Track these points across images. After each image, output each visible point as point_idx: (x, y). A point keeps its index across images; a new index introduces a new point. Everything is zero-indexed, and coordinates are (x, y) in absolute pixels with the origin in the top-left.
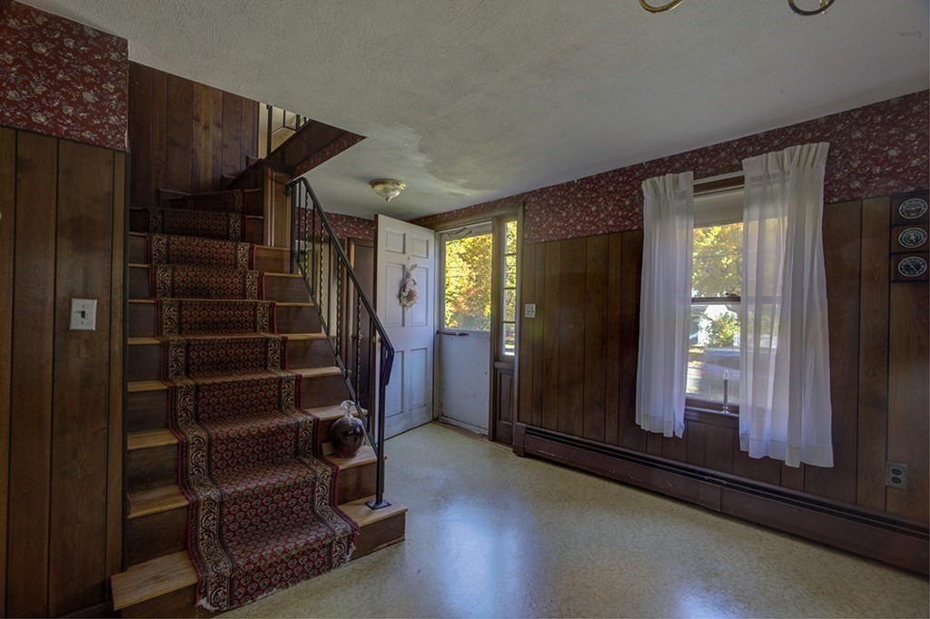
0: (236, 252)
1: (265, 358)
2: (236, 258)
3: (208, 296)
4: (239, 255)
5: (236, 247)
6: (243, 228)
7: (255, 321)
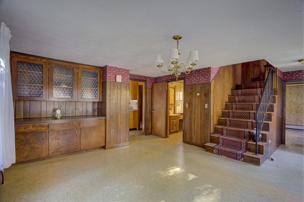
0: (257, 91)
1: (250, 117)
2: (257, 93)
3: (246, 102)
4: (258, 92)
5: (257, 90)
6: (260, 85)
7: (253, 108)
